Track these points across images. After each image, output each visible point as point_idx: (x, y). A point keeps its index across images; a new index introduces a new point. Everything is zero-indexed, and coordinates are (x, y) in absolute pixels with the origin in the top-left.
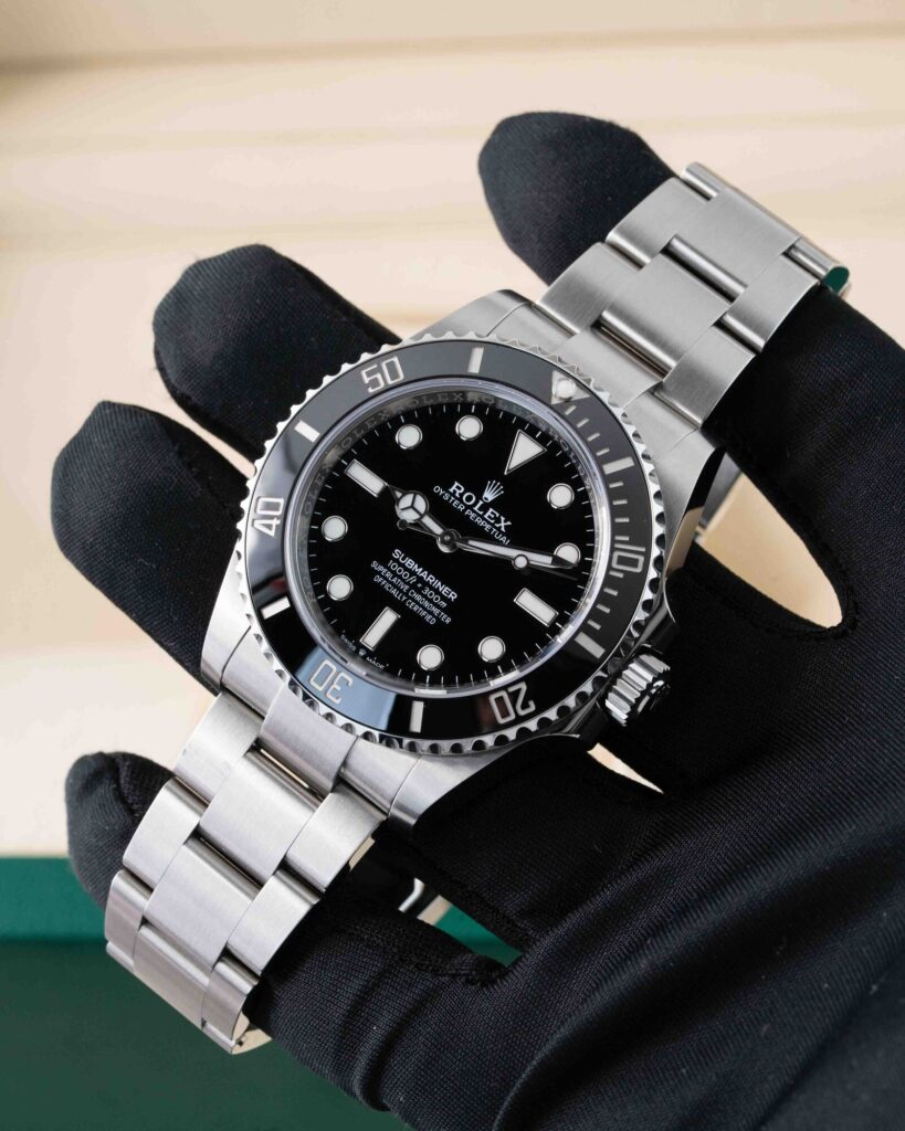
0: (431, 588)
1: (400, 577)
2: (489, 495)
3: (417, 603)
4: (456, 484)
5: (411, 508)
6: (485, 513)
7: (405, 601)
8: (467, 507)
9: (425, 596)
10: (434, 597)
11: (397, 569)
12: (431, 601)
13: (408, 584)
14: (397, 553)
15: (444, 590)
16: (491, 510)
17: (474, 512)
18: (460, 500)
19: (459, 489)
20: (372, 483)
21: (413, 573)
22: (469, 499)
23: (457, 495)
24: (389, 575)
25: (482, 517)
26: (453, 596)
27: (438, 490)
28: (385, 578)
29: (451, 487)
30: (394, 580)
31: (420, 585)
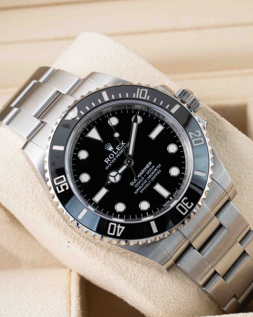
0: (147, 171)
1: (141, 183)
2: (111, 148)
3: (152, 177)
4: (105, 161)
5: (114, 177)
6: (118, 150)
7: (151, 181)
8: (115, 157)
9: (149, 174)
10: (150, 170)
11: (138, 184)
12: (151, 172)
13: (144, 180)
14: (132, 184)
15: (147, 166)
16: (117, 148)
17: (117, 154)
18: (111, 159)
19: (107, 160)
20: (103, 192)
21: (140, 178)
22: (111, 156)
23: (110, 161)
24: (140, 187)
25: (119, 152)
26: (150, 163)
27: (107, 168)
28: (141, 189)
29: (107, 163)
30: (142, 185)
31: (145, 176)
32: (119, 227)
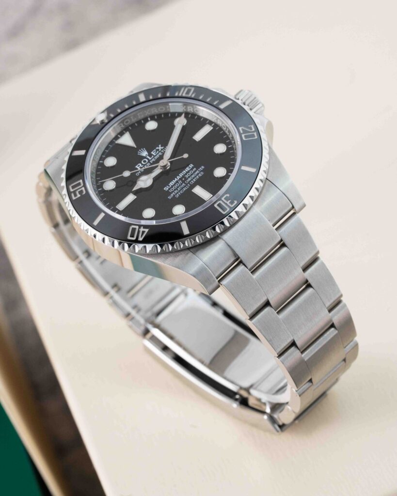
0: (186, 174)
1: (178, 187)
2: (145, 153)
3: (192, 180)
5: (145, 182)
6: (153, 155)
7: (190, 184)
8: (149, 162)
9: (189, 177)
10: (190, 173)
11: (174, 188)
12: (192, 175)
13: (182, 184)
15: (188, 169)
16: (152, 153)
17: (152, 159)
18: (144, 165)
19: (139, 165)
20: (131, 198)
21: (177, 182)
22: (145, 161)
23: (142, 166)
24: (176, 192)
25: (154, 156)
26: (191, 166)
27: (138, 174)
28: (177, 193)
30: (179, 189)
31: (183, 179)
32: (142, 229)
